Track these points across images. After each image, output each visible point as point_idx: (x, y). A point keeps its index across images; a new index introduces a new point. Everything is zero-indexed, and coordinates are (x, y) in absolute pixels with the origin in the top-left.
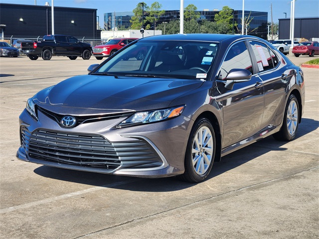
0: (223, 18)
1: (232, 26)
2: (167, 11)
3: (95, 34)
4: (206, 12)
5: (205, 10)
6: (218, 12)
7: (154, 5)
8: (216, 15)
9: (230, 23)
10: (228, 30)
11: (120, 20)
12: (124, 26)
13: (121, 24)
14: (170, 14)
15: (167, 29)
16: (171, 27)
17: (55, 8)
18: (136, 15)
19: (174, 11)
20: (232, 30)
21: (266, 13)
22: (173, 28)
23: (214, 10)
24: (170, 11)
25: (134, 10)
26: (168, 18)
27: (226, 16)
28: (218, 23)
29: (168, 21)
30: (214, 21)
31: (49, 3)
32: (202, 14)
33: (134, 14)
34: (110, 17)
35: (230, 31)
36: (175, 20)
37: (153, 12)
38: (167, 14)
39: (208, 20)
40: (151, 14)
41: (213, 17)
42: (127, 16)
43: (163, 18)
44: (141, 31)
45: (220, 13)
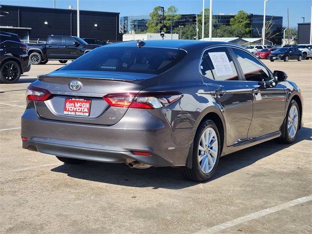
0: (239, 22)
1: (247, 30)
2: (183, 15)
3: (117, 38)
4: (222, 16)
5: (221, 14)
6: (233, 17)
7: (170, 9)
8: (232, 19)
9: (246, 27)
10: (244, 34)
11: (136, 23)
12: (140, 29)
13: (137, 27)
14: (186, 18)
15: (183, 33)
16: (187, 31)
17: (81, 12)
18: (153, 19)
19: (190, 15)
20: (247, 34)
21: (281, 18)
22: (188, 32)
23: (230, 14)
24: (186, 15)
25: (150, 14)
26: (184, 22)
27: (241, 20)
28: (233, 27)
29: (184, 25)
30: (229, 25)
31: (72, 7)
32: (217, 18)
33: (150, 18)
34: (126, 21)
35: (246, 35)
36: (191, 24)
37: (169, 16)
38: (183, 18)
39: (224, 24)
40: (167, 18)
41: (229, 21)
42: (143, 20)
43: (179, 22)
44: (161, 35)
45: (235, 17)
